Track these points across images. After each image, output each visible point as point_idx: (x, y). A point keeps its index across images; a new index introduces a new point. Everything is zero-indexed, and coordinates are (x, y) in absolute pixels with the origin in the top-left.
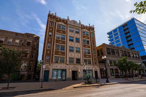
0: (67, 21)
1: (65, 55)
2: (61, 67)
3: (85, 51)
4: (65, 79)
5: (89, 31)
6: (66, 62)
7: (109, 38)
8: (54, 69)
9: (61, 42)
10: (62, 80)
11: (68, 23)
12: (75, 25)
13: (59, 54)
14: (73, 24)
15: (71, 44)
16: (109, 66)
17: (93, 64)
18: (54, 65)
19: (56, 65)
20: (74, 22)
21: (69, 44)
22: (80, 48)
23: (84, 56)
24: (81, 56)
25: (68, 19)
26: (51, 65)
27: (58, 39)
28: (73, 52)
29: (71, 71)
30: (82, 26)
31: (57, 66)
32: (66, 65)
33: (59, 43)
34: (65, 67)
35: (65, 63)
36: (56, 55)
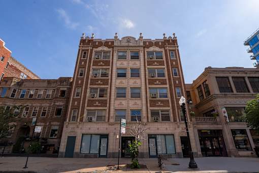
0: (113, 43)
1: (106, 106)
2: (98, 129)
3: (154, 91)
4: (105, 154)
5: (163, 50)
6: (109, 119)
7: (252, 54)
8: (84, 134)
9: (99, 82)
10: (100, 156)
11: (115, 44)
12: (131, 44)
13: (95, 104)
14: (127, 44)
15: (121, 83)
16: (227, 123)
17: (175, 120)
18: (84, 126)
19: (89, 126)
20: (128, 39)
21: (117, 82)
22: (140, 88)
23: (150, 104)
24: (142, 104)
25: (116, 37)
26: (80, 126)
27: (94, 78)
28: (125, 97)
29: (118, 137)
30: (144, 43)
31: (90, 129)
32: (110, 125)
33: (96, 84)
34: (107, 129)
35: (107, 120)
36: (91, 106)
